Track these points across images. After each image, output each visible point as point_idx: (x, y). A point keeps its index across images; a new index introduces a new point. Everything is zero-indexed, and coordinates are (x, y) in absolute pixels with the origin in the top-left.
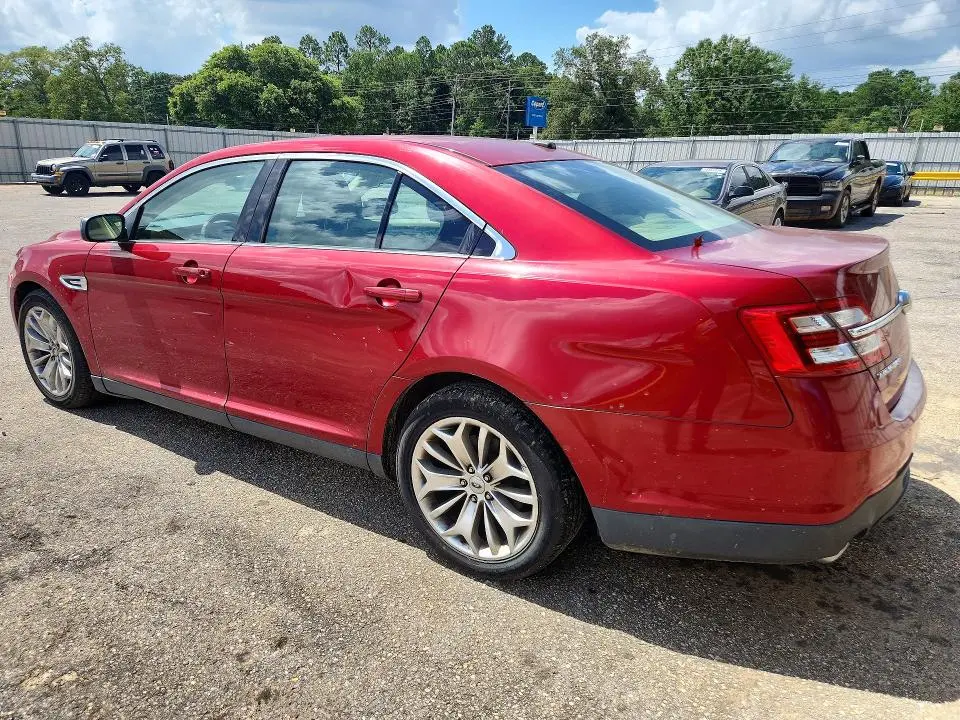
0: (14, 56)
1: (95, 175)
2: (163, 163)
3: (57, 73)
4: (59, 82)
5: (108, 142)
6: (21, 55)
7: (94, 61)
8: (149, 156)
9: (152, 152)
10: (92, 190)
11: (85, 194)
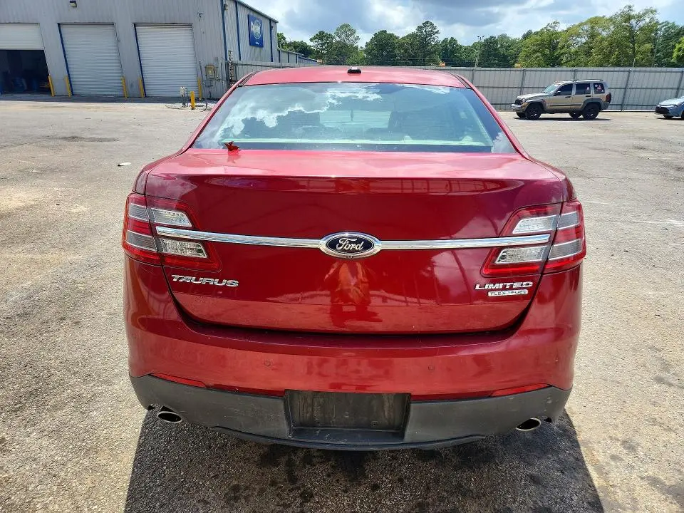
0: (581, 25)
1: (548, 106)
2: (603, 97)
3: (604, 34)
4: (603, 39)
5: (565, 82)
6: (586, 23)
7: (633, 22)
8: (592, 91)
9: (596, 88)
10: (543, 116)
11: (537, 118)
